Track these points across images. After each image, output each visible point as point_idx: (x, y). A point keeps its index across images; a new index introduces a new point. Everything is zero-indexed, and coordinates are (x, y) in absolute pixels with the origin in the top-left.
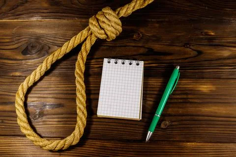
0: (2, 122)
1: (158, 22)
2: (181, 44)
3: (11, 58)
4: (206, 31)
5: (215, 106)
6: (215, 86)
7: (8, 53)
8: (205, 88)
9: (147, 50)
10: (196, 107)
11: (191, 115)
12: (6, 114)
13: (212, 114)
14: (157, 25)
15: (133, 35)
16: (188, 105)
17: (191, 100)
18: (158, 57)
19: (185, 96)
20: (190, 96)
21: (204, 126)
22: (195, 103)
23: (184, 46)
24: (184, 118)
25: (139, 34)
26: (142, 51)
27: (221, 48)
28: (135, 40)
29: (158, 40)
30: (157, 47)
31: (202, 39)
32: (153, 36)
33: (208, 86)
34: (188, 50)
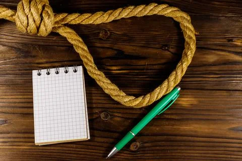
2: (157, 46)
5: (196, 124)
6: (197, 99)
8: (185, 101)
9: (116, 52)
10: (173, 125)
11: (167, 135)
13: (193, 133)
15: (99, 33)
16: (164, 122)
18: (128, 61)
21: (183, 148)
22: (173, 119)
23: (161, 48)
24: (158, 138)
25: (106, 32)
26: (109, 53)
28: (100, 39)
30: (128, 49)
32: (124, 35)
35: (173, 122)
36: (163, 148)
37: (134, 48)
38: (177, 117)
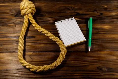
0: (1, 46)
1: (80, 3)
2: (92, 11)
3: (9, 18)
4: (103, 6)
5: (113, 34)
6: (111, 26)
7: (8, 17)
8: (107, 27)
9: (76, 13)
12: (4, 42)
13: (113, 38)
14: (80, 4)
15: (69, 8)
16: (99, 34)
17: (100, 32)
19: (97, 31)
20: (100, 31)
21: (109, 43)
23: (94, 11)
26: (74, 14)
27: (111, 12)
28: (70, 10)
29: (81, 9)
30: (81, 12)
31: (101, 9)
32: (79, 8)
33: (108, 26)
34: (96, 13)
35: (103, 34)
36: (101, 44)
37: (83, 12)
38: (105, 33)
